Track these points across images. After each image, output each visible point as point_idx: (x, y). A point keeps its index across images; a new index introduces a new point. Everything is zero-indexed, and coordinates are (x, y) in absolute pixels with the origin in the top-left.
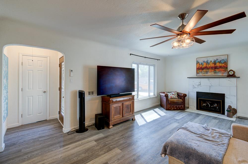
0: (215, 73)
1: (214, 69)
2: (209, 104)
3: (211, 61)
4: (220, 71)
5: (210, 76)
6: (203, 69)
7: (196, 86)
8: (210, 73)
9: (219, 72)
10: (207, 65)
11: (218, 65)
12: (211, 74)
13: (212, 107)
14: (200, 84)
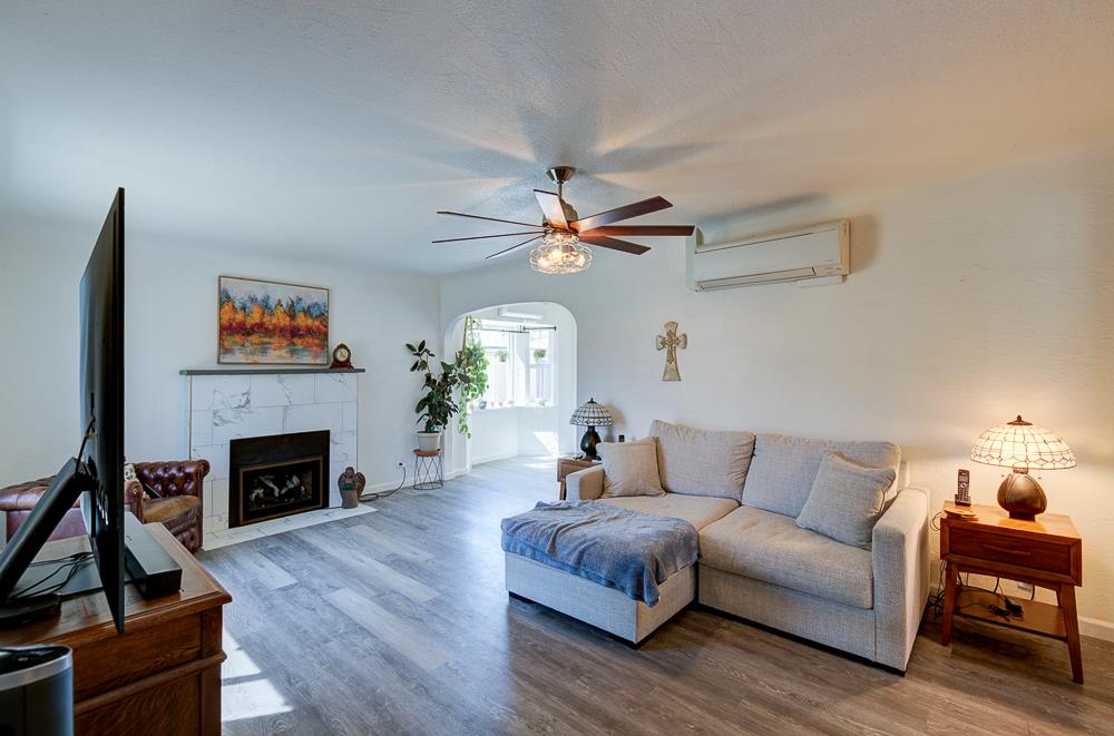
0: (292, 352)
1: (289, 335)
2: (272, 485)
3: (279, 303)
4: (307, 347)
5: (277, 364)
6: (249, 334)
7: (229, 415)
8: (277, 353)
9: (303, 350)
10: (266, 319)
11: (302, 321)
12: (280, 357)
13: (283, 492)
14: (248, 402)
